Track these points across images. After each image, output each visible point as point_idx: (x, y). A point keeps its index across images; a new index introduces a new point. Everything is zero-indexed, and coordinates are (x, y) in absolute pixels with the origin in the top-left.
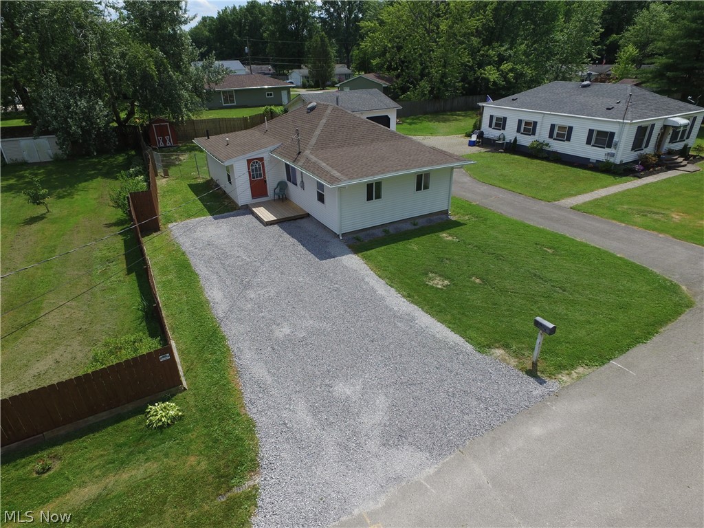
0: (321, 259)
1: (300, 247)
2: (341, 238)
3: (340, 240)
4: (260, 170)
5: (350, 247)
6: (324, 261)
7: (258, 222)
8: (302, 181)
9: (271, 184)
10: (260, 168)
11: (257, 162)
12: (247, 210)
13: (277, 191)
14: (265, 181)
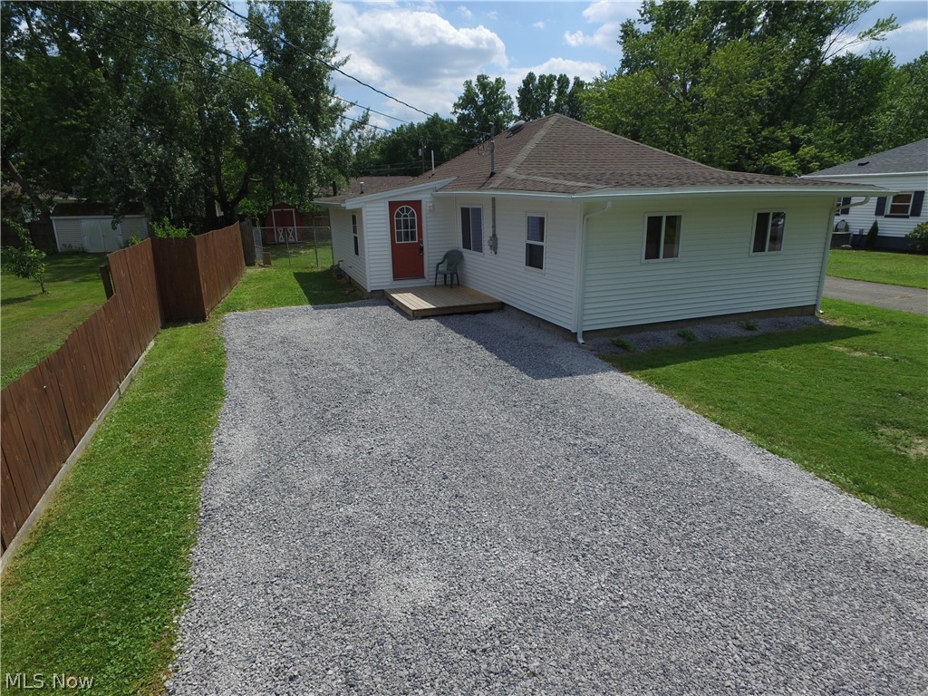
0: (538, 376)
1: (483, 354)
2: (581, 341)
3: (579, 346)
4: (413, 227)
5: (604, 358)
6: (546, 382)
7: (398, 315)
8: (494, 235)
9: (432, 255)
10: (413, 221)
11: (408, 210)
12: (382, 298)
13: (443, 268)
14: (422, 249)
